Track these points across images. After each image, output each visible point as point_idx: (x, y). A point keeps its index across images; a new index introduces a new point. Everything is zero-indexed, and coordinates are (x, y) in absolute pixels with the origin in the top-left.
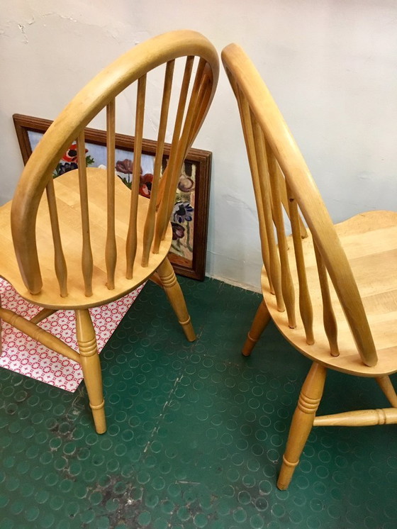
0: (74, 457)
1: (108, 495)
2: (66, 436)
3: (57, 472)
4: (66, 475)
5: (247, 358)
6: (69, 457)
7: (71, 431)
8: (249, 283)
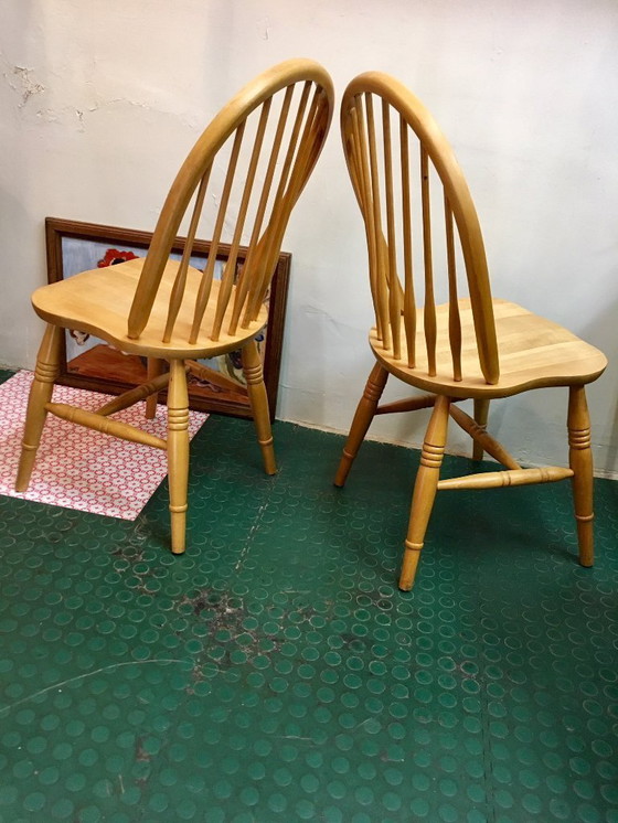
0: (149, 576)
1: (201, 605)
2: (134, 558)
3: (131, 590)
4: (142, 591)
5: (339, 488)
6: (142, 576)
7: (140, 553)
8: (329, 425)
